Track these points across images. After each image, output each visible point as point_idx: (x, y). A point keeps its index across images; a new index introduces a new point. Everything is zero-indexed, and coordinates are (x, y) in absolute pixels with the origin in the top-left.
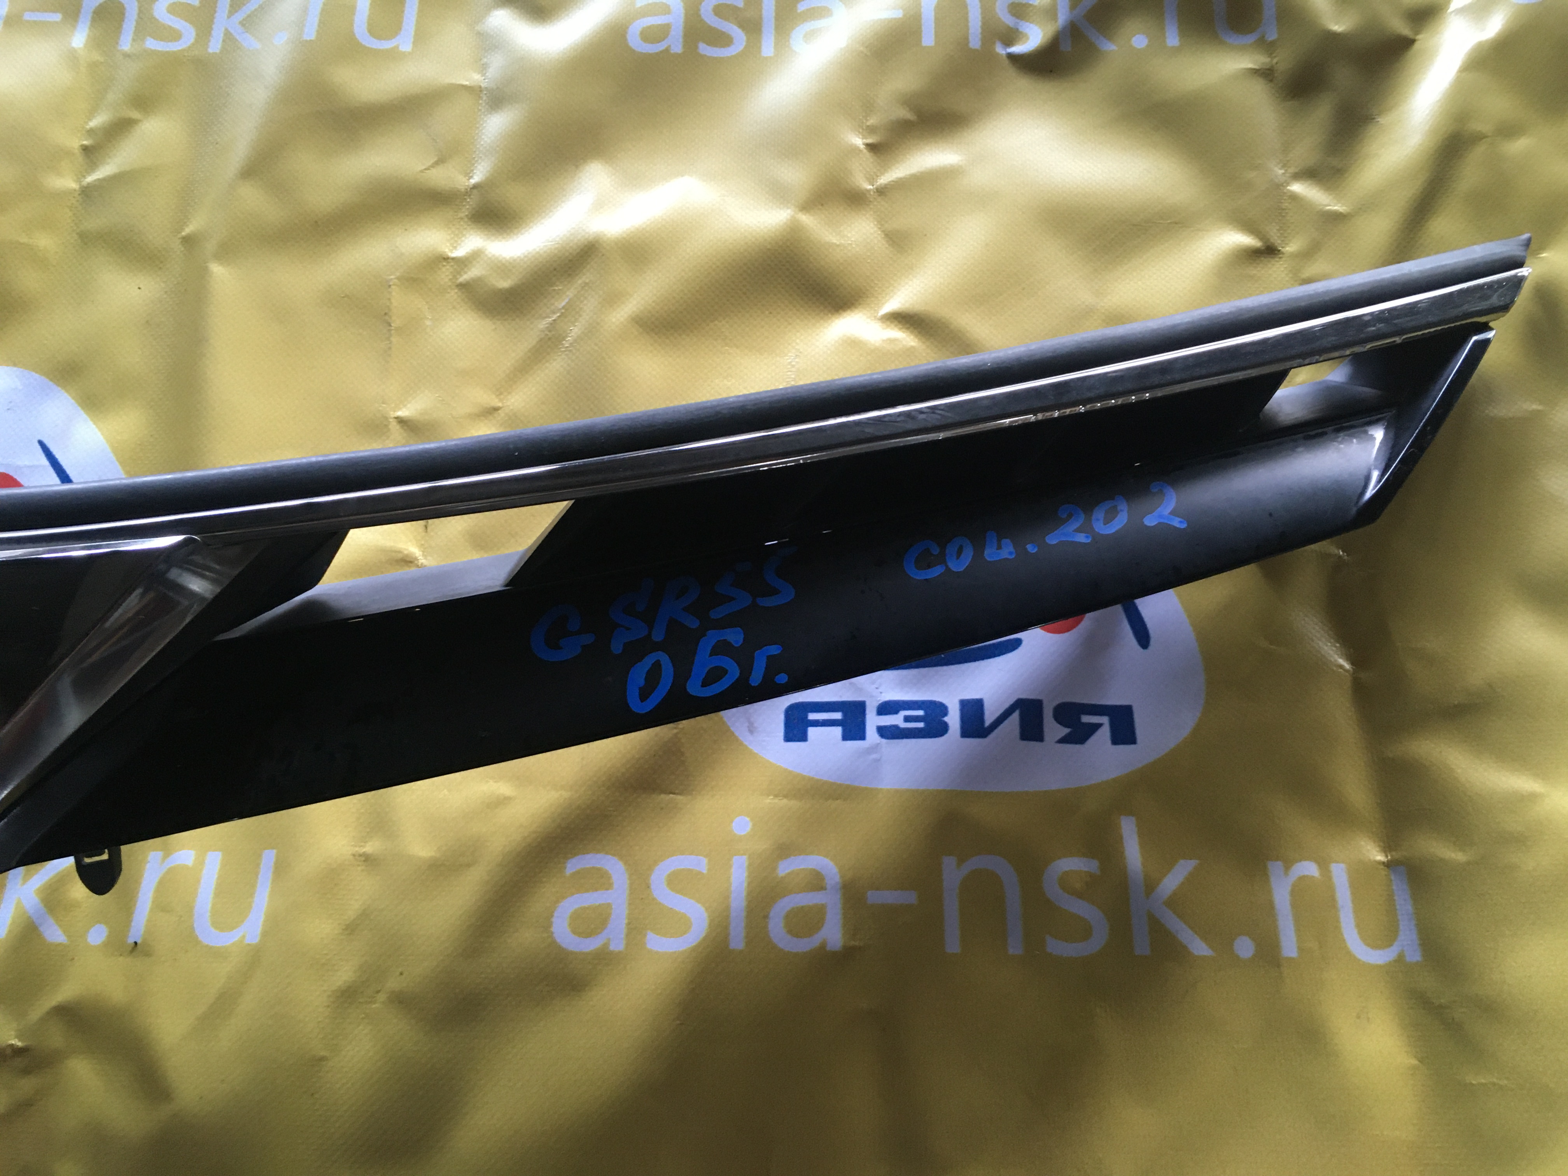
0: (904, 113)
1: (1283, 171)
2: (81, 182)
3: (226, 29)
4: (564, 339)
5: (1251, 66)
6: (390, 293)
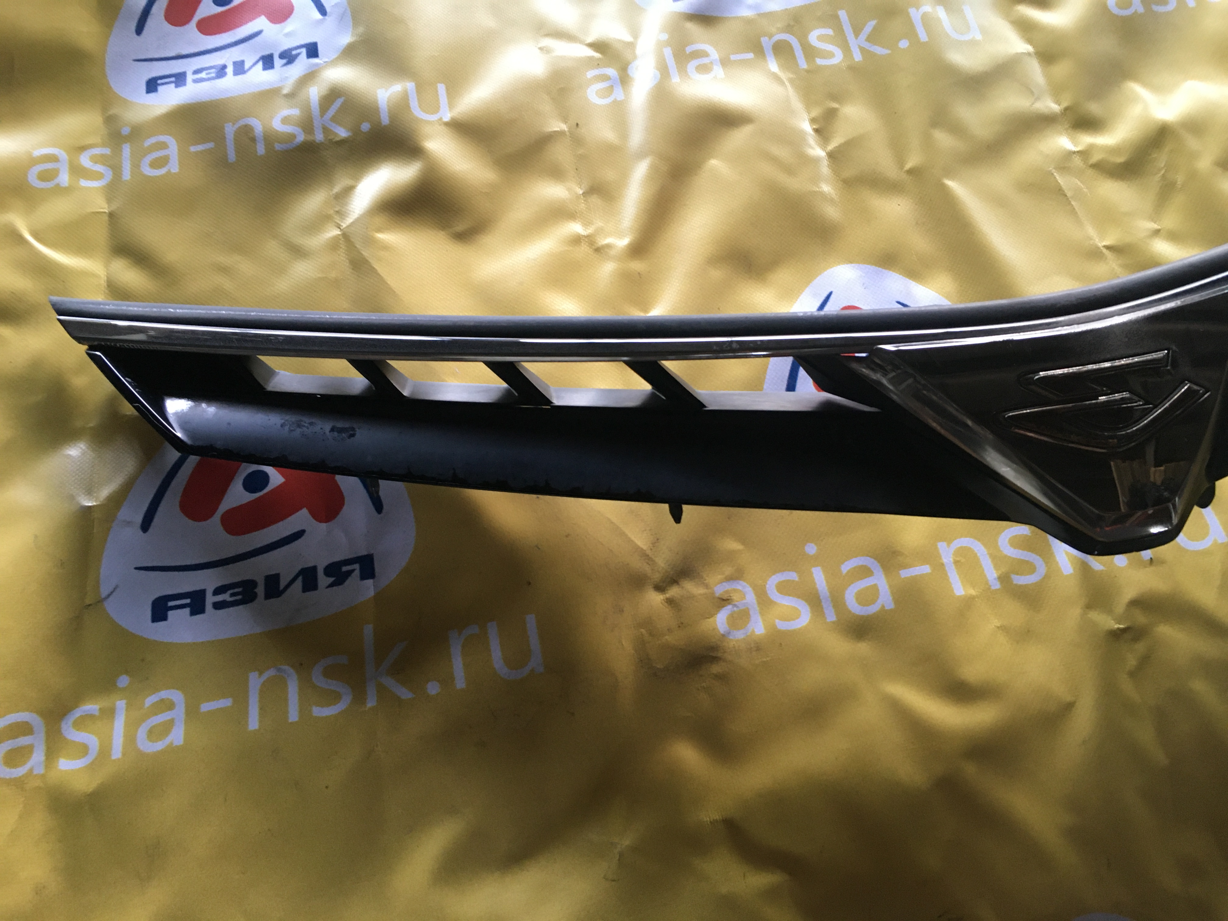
2: (825, 150)
3: (859, 46)
4: (1176, 184)
6: (1054, 177)
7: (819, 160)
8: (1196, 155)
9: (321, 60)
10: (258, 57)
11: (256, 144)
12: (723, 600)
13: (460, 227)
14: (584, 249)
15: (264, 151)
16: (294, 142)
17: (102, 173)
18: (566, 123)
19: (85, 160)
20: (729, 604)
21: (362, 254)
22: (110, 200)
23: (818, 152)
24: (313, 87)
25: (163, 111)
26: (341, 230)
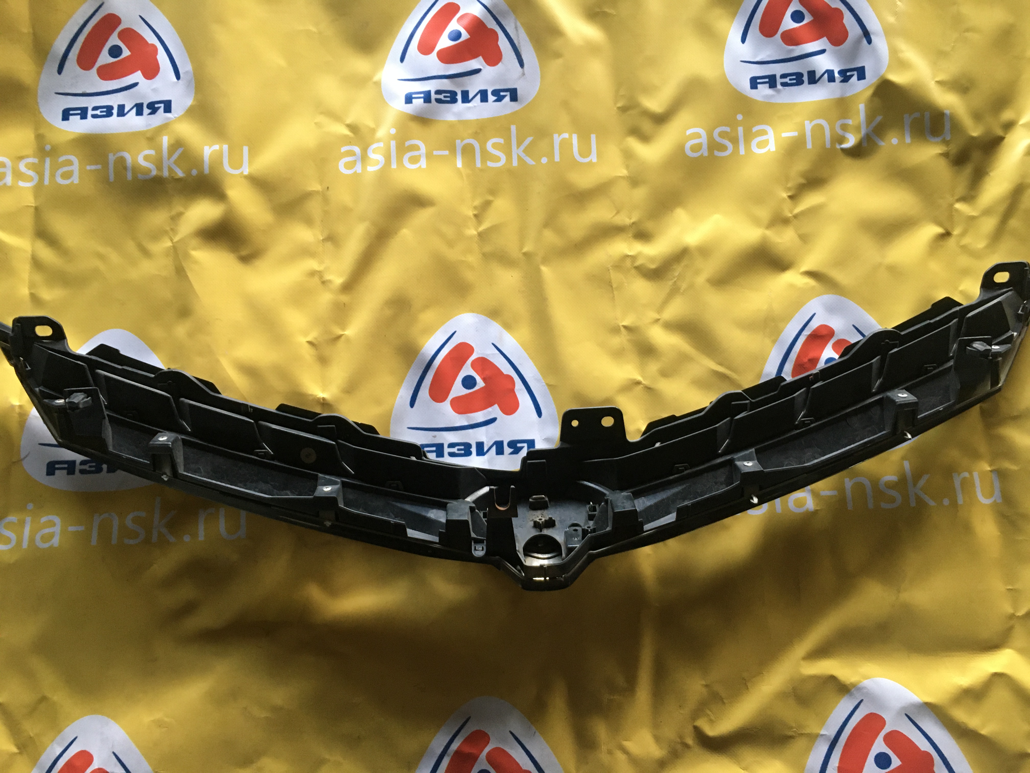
7: (471, 238)
8: (697, 272)
10: (133, 104)
13: (244, 253)
14: (316, 279)
18: (321, 185)
21: (182, 264)
22: (36, 197)
23: (472, 232)
24: (165, 136)
25: (71, 137)
26: (173, 243)
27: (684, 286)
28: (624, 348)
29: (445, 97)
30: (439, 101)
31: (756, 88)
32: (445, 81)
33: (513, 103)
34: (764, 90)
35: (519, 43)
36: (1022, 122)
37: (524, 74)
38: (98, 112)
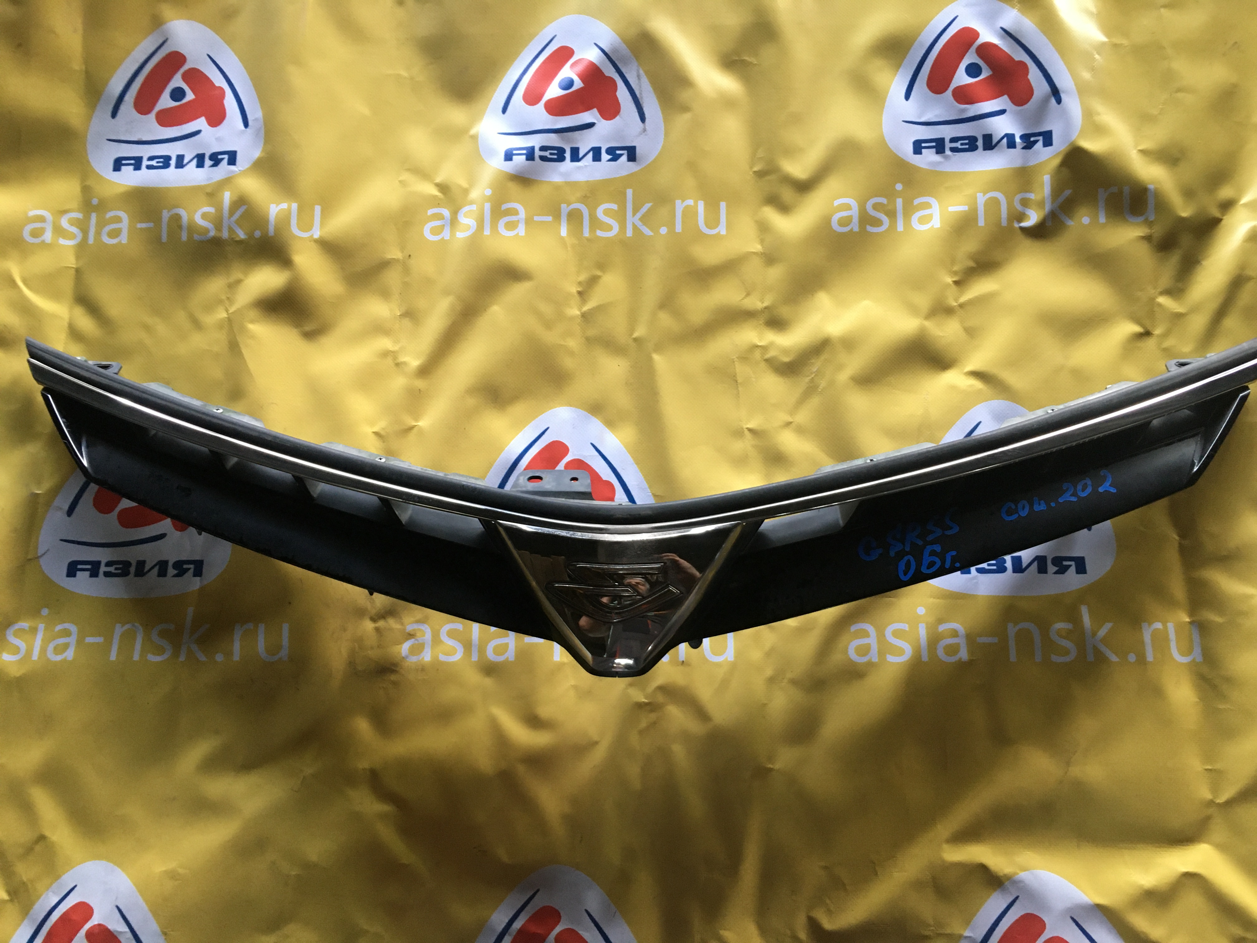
0: (972, 264)
1: (1154, 291)
2: (581, 310)
3: (633, 223)
4: (818, 387)
5: (1141, 234)
6: (735, 365)
7: (572, 318)
8: (840, 367)
9: (237, 168)
10: (194, 154)
11: (181, 231)
12: (411, 635)
13: (308, 328)
14: (389, 361)
15: (186, 238)
16: (207, 236)
17: (75, 234)
18: (402, 252)
19: (64, 223)
20: (413, 638)
21: (236, 339)
22: (78, 257)
23: (574, 311)
24: (227, 191)
25: (121, 190)
26: (228, 314)
27: (823, 384)
28: (747, 454)
29: (551, 154)
30: (543, 158)
31: (921, 153)
32: (553, 136)
33: (631, 163)
34: (929, 156)
35: (641, 94)
36: (1244, 201)
37: (645, 130)
38: (154, 163)
